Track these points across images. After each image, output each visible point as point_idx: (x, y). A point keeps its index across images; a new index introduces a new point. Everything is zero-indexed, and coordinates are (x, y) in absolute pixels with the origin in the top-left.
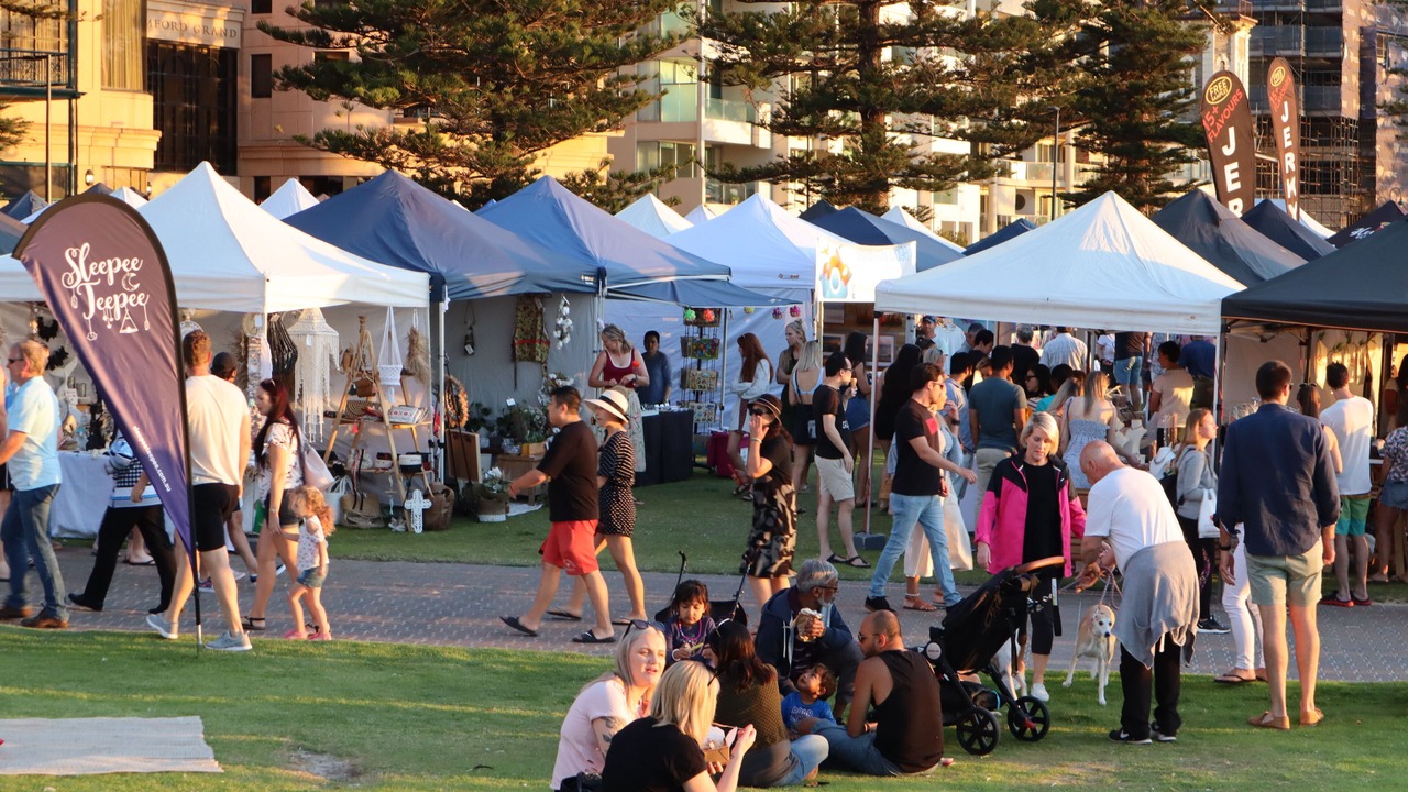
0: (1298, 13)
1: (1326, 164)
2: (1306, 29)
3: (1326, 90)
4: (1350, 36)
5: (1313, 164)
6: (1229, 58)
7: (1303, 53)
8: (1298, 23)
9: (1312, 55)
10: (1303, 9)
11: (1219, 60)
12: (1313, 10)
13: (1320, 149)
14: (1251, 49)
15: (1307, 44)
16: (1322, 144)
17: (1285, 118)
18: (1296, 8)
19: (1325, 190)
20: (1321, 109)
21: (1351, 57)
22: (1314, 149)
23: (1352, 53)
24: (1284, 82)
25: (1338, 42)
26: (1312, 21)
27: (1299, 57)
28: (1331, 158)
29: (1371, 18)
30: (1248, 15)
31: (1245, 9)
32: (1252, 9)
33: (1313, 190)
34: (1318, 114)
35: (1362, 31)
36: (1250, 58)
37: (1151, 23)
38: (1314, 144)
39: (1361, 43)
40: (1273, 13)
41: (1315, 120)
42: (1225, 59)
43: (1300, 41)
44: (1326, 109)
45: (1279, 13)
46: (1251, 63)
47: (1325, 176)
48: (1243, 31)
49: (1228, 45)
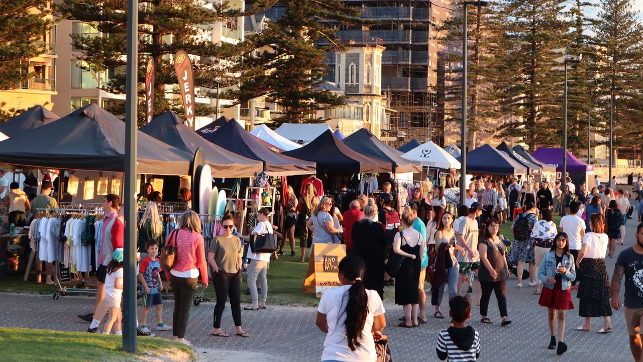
0: (408, 45)
1: (421, 114)
2: (412, 53)
3: (420, 80)
4: (433, 55)
5: (415, 113)
6: (371, 64)
7: (410, 63)
8: (408, 49)
9: (414, 64)
10: (411, 43)
11: (367, 65)
12: (415, 44)
13: (419, 107)
14: (382, 61)
15: (412, 59)
16: (419, 104)
17: (185, 78)
18: (407, 43)
19: (421, 125)
20: (419, 89)
21: (432, 64)
22: (416, 107)
23: (433, 64)
24: (184, 62)
25: (426, 58)
26: (415, 48)
27: (408, 65)
28: (424, 111)
29: (443, 47)
30: (381, 45)
31: (380, 43)
32: (383, 43)
33: (415, 125)
34: (417, 91)
35: (439, 54)
36: (382, 65)
37: (299, 46)
38: (416, 105)
39: (438, 59)
40: (397, 44)
41: (416, 93)
42: (370, 65)
43: (408, 57)
44: (421, 89)
45: (400, 45)
46: (382, 67)
47: (420, 119)
48: (378, 52)
49: (371, 59)
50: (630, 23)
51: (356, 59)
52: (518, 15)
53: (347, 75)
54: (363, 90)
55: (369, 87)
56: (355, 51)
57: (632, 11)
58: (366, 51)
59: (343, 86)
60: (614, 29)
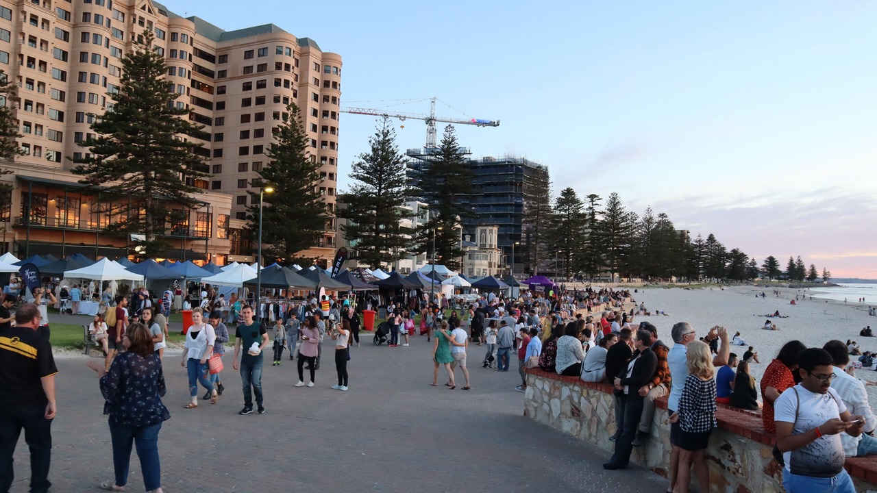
6: (492, 234)
11: (490, 235)
15: (514, 231)
30: (497, 225)
40: (505, 225)
43: (512, 230)
45: (507, 225)
48: (495, 229)
49: (491, 231)
50: (621, 213)
51: (485, 231)
52: (560, 211)
53: (481, 239)
54: (488, 247)
55: (491, 245)
56: (485, 228)
57: (622, 207)
58: (490, 228)
59: (479, 245)
60: (613, 215)
